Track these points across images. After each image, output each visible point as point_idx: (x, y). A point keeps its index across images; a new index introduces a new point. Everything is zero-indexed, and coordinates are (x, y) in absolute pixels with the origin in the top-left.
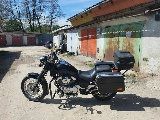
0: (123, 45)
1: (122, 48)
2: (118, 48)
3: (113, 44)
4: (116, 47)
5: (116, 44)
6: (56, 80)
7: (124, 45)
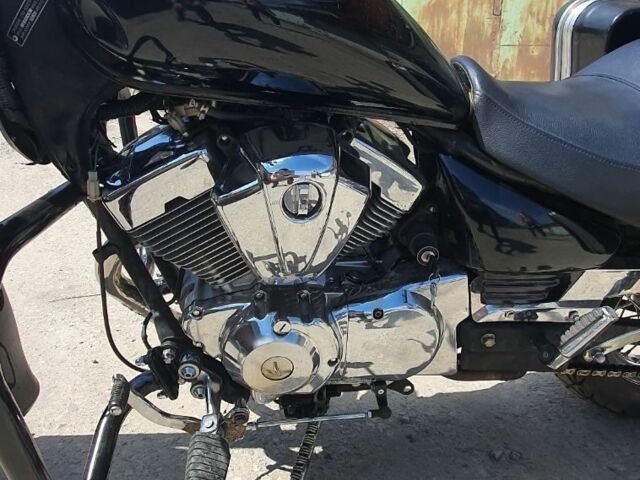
0: (530, 12)
1: (520, 31)
2: (494, 33)
3: (454, 16)
4: (474, 28)
5: (477, 13)
6: (114, 207)
7: (535, 9)
